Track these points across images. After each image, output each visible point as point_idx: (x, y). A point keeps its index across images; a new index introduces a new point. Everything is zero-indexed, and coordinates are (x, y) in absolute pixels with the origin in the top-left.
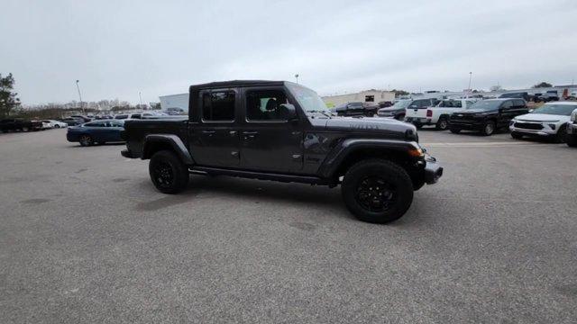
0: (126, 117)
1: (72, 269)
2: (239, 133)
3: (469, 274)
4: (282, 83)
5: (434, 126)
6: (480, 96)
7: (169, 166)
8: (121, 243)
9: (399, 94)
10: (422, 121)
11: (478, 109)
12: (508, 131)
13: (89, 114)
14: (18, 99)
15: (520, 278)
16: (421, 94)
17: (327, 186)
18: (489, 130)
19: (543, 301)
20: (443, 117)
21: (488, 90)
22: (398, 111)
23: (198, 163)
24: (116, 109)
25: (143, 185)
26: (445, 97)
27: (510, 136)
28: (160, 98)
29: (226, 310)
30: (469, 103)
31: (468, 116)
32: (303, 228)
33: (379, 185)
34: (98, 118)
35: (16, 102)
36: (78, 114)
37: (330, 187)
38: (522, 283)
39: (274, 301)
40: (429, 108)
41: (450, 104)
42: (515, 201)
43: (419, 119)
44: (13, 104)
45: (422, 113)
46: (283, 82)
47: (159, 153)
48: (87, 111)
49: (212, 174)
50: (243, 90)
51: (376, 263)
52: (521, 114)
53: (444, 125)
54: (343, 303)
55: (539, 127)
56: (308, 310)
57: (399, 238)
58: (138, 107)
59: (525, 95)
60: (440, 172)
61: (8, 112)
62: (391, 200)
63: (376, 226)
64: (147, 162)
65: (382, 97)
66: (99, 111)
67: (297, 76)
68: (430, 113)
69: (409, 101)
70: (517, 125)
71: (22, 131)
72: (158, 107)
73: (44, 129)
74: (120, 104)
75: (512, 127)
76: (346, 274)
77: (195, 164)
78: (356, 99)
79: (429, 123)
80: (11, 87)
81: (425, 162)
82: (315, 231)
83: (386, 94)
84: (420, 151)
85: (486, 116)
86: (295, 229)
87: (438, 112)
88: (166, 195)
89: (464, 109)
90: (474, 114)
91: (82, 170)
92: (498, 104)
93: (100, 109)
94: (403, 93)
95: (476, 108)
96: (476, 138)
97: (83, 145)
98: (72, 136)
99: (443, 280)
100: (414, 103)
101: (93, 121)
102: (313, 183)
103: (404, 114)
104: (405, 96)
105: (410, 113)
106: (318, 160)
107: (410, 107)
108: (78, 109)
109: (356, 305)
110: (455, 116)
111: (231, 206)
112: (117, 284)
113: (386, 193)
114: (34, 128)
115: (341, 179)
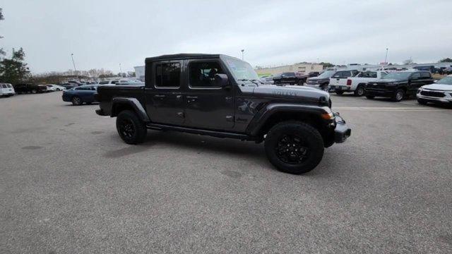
0: (107, 83)
1: (48, 203)
2: (184, 97)
3: (365, 220)
4: (217, 57)
5: (353, 93)
6: (395, 69)
7: (131, 123)
8: (88, 182)
9: (327, 66)
10: (343, 88)
11: (391, 79)
12: (415, 98)
13: (82, 80)
14: (28, 68)
15: (410, 226)
16: (343, 66)
17: (254, 142)
18: (399, 96)
19: (428, 248)
20: (361, 86)
21: (401, 64)
22: (323, 80)
23: (153, 121)
24: (102, 76)
25: (113, 137)
26: (364, 69)
27: (417, 102)
28: (135, 68)
29: (157, 241)
30: (383, 74)
31: (381, 85)
32: (231, 176)
33: (295, 142)
34: (88, 83)
35: (27, 70)
36: (74, 80)
37: (256, 143)
38: (411, 230)
39: (197, 236)
40: (349, 78)
41: (368, 75)
42: (414, 158)
43: (340, 87)
44: (25, 71)
45: (343, 82)
46: (219, 55)
47: (123, 112)
48: (80, 77)
49: (164, 130)
50: (187, 62)
51: (287, 207)
52: (428, 84)
53: (361, 92)
54: (254, 241)
55: (442, 95)
56: (223, 245)
57: (309, 187)
58: (119, 75)
59: (432, 68)
60: (348, 132)
61: (21, 77)
62: (306, 155)
63: (291, 176)
64: (115, 119)
65: (312, 68)
66: (89, 78)
67: (243, 51)
68: (349, 82)
69: (333, 72)
70: (423, 93)
71: (32, 93)
72: (134, 75)
73: (49, 91)
74: (105, 73)
75: (419, 95)
76: (260, 216)
77: (151, 122)
78: (290, 70)
79: (349, 90)
80: (22, 59)
81: (336, 124)
82: (242, 178)
83: (315, 67)
84: (331, 115)
85: (397, 85)
86: (226, 176)
87: (356, 81)
88: (130, 146)
89: (378, 79)
90: (387, 83)
91: (70, 124)
92: (409, 75)
93: (90, 76)
94: (330, 65)
95: (389, 78)
96: (388, 104)
97: (74, 105)
98: (67, 97)
99: (341, 225)
100: (337, 73)
101: (85, 86)
102: (243, 139)
103: (328, 83)
104: (331, 68)
105: (333, 82)
106: (246, 120)
107: (333, 77)
108: (73, 76)
109: (264, 244)
110: (371, 84)
111: (177, 156)
112: (79, 215)
113: (301, 150)
114: (40, 90)
115: (265, 136)
